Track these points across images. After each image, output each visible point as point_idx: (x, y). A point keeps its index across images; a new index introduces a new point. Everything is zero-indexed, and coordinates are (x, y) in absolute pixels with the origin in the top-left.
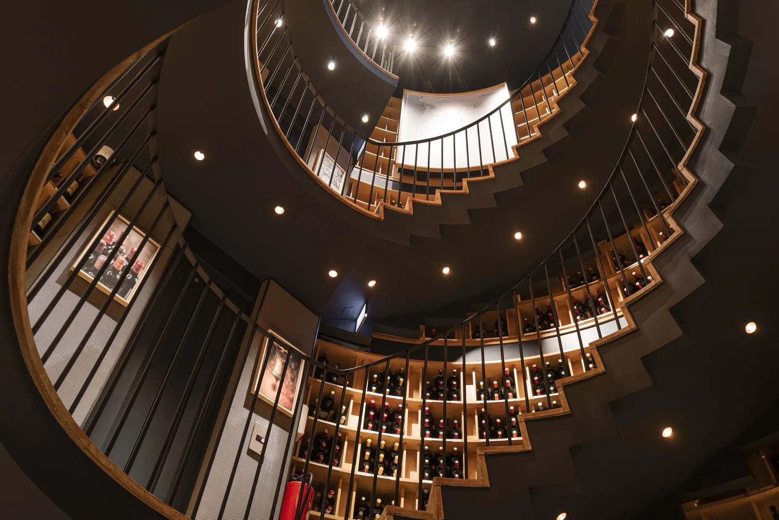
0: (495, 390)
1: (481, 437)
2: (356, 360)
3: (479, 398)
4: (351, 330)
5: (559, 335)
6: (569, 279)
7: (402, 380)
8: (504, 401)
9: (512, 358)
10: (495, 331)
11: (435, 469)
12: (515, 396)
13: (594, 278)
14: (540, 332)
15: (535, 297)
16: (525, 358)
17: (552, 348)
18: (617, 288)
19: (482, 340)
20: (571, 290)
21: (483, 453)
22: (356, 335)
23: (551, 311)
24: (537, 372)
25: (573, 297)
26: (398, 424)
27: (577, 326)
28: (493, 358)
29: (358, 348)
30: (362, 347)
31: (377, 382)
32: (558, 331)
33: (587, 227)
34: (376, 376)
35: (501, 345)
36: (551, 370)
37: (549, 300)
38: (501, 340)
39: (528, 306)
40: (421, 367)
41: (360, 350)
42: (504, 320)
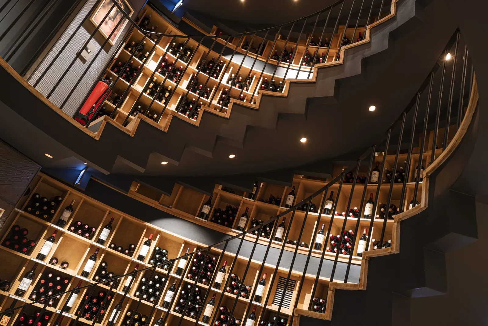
0: (239, 82)
1: (219, 103)
2: (167, 29)
3: (228, 83)
4: (170, 9)
5: (288, 68)
6: (312, 39)
7: (189, 53)
8: (241, 90)
9: (258, 69)
10: (257, 49)
11: (186, 109)
12: (247, 90)
13: (326, 45)
14: (280, 62)
15: (289, 40)
16: (264, 73)
17: (281, 74)
18: (333, 57)
19: (247, 52)
20: (309, 46)
21: (203, 109)
22: (172, 14)
23: (292, 52)
24: (266, 83)
25: (308, 50)
26: (177, 76)
27: (300, 67)
28: (247, 65)
29: (171, 22)
30: (174, 22)
31: (174, 48)
32: (289, 65)
33: (329, 12)
34: (174, 44)
35: (256, 59)
36: (273, 85)
37: (295, 46)
38: (257, 57)
39: (282, 44)
40: (204, 50)
41: (172, 24)
42: (264, 46)
